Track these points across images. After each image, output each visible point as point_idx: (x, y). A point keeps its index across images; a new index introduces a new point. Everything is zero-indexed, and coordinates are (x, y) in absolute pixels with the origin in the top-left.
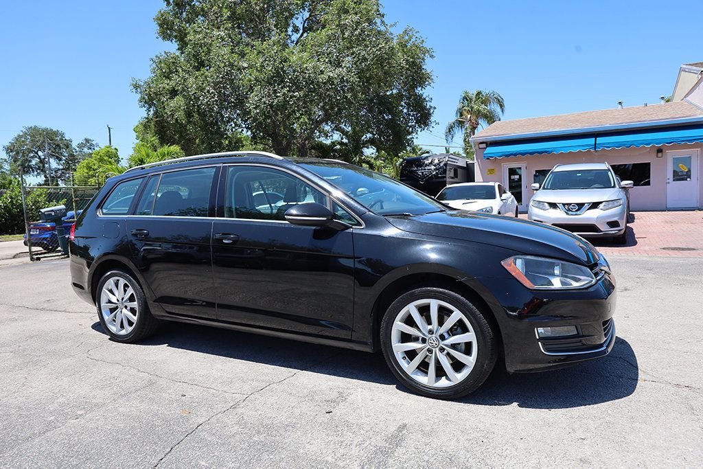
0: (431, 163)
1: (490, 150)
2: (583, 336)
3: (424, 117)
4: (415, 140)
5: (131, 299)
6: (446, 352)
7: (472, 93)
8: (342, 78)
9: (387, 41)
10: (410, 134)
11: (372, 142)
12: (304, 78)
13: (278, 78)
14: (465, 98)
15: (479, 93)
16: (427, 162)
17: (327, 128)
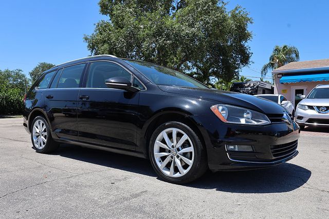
0: (249, 86)
1: (284, 78)
2: (256, 153)
3: (245, 59)
4: (240, 73)
5: (45, 131)
6: (180, 158)
7: (281, 46)
8: (194, 33)
9: (222, 12)
10: (236, 68)
11: (215, 74)
12: (173, 33)
13: (159, 33)
14: (276, 50)
15: (285, 47)
16: (246, 85)
17: (190, 64)
